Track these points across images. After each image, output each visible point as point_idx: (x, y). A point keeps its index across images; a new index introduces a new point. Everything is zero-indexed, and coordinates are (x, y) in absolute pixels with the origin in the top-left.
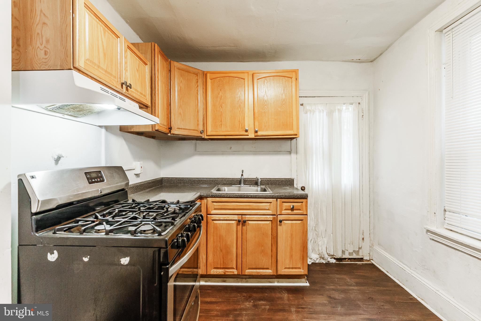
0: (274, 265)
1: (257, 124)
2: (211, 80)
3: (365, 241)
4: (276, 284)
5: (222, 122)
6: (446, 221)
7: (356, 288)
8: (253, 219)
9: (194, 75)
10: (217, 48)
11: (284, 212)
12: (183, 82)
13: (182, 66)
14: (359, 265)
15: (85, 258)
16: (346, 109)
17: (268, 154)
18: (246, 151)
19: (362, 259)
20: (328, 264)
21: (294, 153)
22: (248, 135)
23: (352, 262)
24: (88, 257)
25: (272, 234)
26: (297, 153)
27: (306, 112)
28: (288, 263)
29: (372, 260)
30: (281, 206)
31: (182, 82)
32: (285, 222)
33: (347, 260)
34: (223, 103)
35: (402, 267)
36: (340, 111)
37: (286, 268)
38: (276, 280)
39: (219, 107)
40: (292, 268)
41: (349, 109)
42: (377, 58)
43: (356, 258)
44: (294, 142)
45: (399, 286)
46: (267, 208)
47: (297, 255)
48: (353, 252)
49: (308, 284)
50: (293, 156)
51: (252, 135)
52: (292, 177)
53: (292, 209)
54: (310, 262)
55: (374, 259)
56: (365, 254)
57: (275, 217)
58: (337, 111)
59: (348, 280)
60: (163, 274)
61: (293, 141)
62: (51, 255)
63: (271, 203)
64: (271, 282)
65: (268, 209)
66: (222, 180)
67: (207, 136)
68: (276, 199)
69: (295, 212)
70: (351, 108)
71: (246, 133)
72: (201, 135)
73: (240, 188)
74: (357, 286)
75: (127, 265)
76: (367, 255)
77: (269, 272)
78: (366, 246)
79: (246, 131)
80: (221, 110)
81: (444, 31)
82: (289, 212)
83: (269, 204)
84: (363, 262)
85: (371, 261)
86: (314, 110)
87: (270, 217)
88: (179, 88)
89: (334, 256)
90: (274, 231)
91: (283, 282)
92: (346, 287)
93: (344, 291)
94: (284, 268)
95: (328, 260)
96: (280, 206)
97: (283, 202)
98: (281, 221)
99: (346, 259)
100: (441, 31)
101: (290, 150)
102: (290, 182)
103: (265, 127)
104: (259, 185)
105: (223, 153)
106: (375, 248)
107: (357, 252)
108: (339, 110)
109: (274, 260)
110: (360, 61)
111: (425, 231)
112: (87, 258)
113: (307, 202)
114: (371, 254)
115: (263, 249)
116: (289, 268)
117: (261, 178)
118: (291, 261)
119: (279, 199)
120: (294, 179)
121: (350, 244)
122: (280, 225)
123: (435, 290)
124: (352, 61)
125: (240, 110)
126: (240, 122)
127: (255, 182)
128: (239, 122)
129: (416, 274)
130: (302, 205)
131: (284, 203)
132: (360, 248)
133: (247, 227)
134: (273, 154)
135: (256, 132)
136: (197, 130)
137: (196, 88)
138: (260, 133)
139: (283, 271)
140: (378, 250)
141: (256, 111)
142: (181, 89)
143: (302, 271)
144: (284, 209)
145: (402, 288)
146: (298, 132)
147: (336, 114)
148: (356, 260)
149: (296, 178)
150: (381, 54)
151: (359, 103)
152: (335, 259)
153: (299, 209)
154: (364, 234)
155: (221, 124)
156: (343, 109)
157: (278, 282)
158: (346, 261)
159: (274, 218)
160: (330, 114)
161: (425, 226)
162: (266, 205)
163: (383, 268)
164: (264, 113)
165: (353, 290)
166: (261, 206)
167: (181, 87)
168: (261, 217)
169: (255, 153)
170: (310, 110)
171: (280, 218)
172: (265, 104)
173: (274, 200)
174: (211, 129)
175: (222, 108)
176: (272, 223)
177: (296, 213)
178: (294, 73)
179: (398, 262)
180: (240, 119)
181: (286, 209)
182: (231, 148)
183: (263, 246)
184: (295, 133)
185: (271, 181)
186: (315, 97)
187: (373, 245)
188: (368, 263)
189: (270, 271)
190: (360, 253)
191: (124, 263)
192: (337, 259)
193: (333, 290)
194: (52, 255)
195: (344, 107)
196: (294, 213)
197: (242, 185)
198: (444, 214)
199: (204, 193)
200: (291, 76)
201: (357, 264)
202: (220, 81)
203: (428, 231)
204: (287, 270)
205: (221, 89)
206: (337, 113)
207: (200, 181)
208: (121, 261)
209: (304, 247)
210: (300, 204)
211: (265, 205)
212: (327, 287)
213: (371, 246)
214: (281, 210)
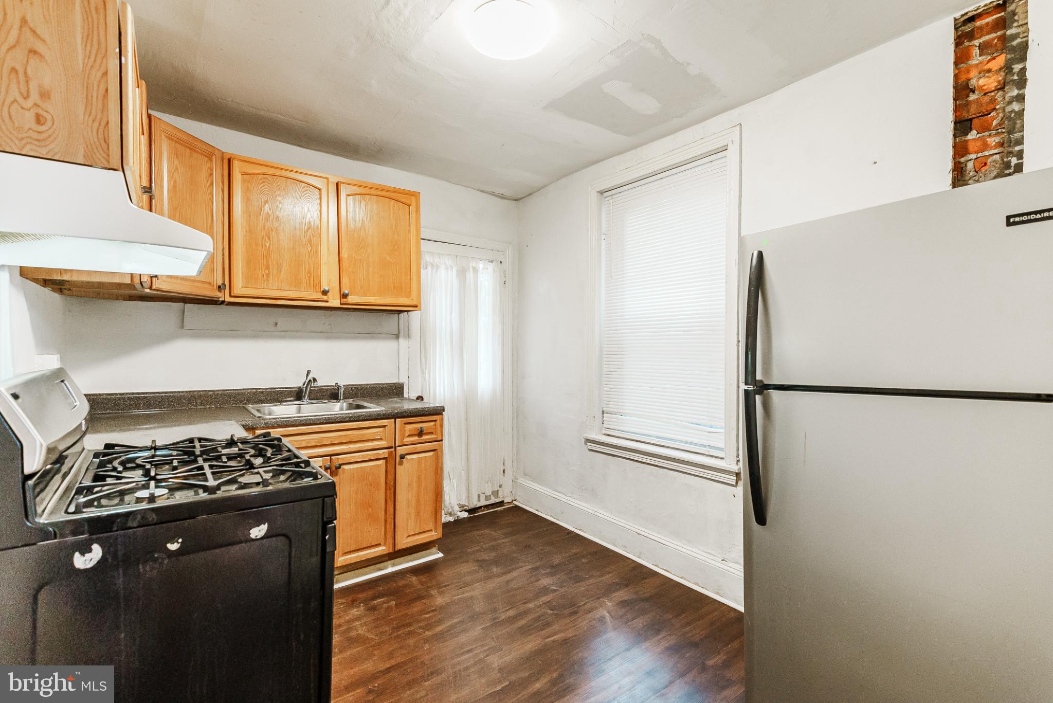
0: (390, 535)
1: (345, 280)
2: (242, 175)
3: (506, 475)
4: (390, 570)
5: (269, 270)
6: (605, 425)
7: (507, 540)
8: (353, 461)
9: (204, 157)
10: (262, 113)
11: (407, 440)
12: (179, 169)
13: (178, 134)
14: (501, 511)
15: (171, 544)
16: (484, 268)
17: (355, 338)
18: (312, 332)
19: (502, 502)
20: (458, 522)
21: (404, 337)
22: (328, 301)
23: (489, 510)
24: (180, 540)
25: (386, 483)
26: (408, 337)
27: (425, 266)
28: (413, 527)
29: (515, 500)
30: (403, 430)
31: (177, 169)
32: (408, 457)
33: (482, 508)
34: (272, 230)
35: (557, 497)
36: (476, 270)
37: (409, 536)
38: (390, 562)
39: (263, 238)
40: (419, 533)
41: (488, 269)
42: (524, 197)
43: (494, 503)
44: (404, 318)
45: (553, 523)
46: (379, 438)
47: (428, 510)
48: (490, 496)
49: (441, 555)
50: (403, 341)
51: (335, 302)
52: (401, 381)
53: (421, 433)
54: (446, 519)
55: (518, 498)
56: (506, 496)
57: (392, 452)
58: (471, 270)
59: (494, 533)
60: (328, 538)
61: (402, 315)
62: (82, 557)
63: (384, 426)
64: (382, 570)
65: (381, 439)
66: (254, 394)
67: (231, 296)
68: (394, 420)
69: (425, 437)
70: (491, 267)
71: (325, 297)
72: (219, 294)
73: (300, 408)
74: (506, 538)
75: (262, 538)
76: (509, 495)
77: (381, 550)
78: (507, 482)
79: (325, 293)
80: (268, 245)
81: (605, 194)
82: (416, 439)
83: (381, 429)
84: (504, 506)
85: (514, 502)
86: (439, 265)
87: (384, 453)
88: (172, 183)
89: (465, 507)
90: (391, 477)
91: (401, 563)
92: (494, 543)
93: (493, 548)
94: (406, 535)
95: (457, 515)
96: (400, 430)
97: (405, 424)
98: (402, 457)
99: (480, 507)
100: (601, 193)
101: (396, 332)
102: (396, 390)
103: (361, 287)
104: (340, 398)
105: (256, 335)
106: (520, 482)
107: (495, 493)
108: (474, 268)
109: (390, 526)
110: (502, 197)
111: (583, 440)
112: (176, 544)
113: (442, 419)
114: (514, 492)
115: (370, 511)
116: (415, 535)
117: (344, 386)
118: (418, 521)
119: (399, 419)
120: (403, 384)
121: (487, 483)
122: (401, 464)
123: (593, 512)
124: (492, 194)
125: (309, 250)
126: (310, 274)
127: (333, 394)
128: (309, 272)
129: (573, 500)
130: (435, 425)
131: (406, 426)
132: (500, 486)
133: (341, 476)
134: (365, 338)
135: (345, 296)
136: (210, 283)
137: (208, 188)
138: (351, 299)
139: (404, 542)
140: (524, 483)
141: (345, 254)
142: (175, 186)
143: (434, 535)
144: (407, 435)
145: (557, 524)
146: (420, 302)
147: (470, 275)
148: (494, 506)
149: (407, 382)
150: (530, 195)
151: (501, 262)
152: (466, 511)
153: (431, 433)
154: (506, 463)
155: (268, 275)
156: (479, 267)
157: (394, 565)
158: (481, 511)
159: (390, 453)
160: (462, 273)
161: (585, 435)
162: (377, 432)
163: (531, 507)
164: (361, 261)
165: (504, 543)
166: (369, 434)
167: (175, 182)
168: (368, 455)
169: (329, 335)
170: (431, 264)
171: (401, 451)
172: (361, 246)
173: (391, 422)
174: (243, 281)
175: (269, 238)
176: (386, 462)
177: (426, 439)
178: (413, 198)
179: (552, 491)
180: (310, 267)
181: (410, 436)
182: (276, 324)
183: (370, 506)
184: (415, 303)
185: (361, 389)
186: (438, 242)
187: (516, 478)
188: (511, 506)
189: (383, 548)
190: (500, 495)
191: (256, 536)
192: (470, 511)
193: (478, 551)
194: (87, 555)
195: (481, 265)
196: (423, 440)
197: (306, 401)
198: (603, 417)
199: (246, 421)
200: (408, 202)
201: (497, 511)
202: (266, 183)
203: (587, 440)
204: (411, 539)
205: (267, 200)
206: (471, 273)
207: (195, 398)
208: (250, 534)
209: (437, 496)
210: (432, 424)
211: (375, 432)
212: (470, 550)
213: (514, 481)
214: (403, 437)
